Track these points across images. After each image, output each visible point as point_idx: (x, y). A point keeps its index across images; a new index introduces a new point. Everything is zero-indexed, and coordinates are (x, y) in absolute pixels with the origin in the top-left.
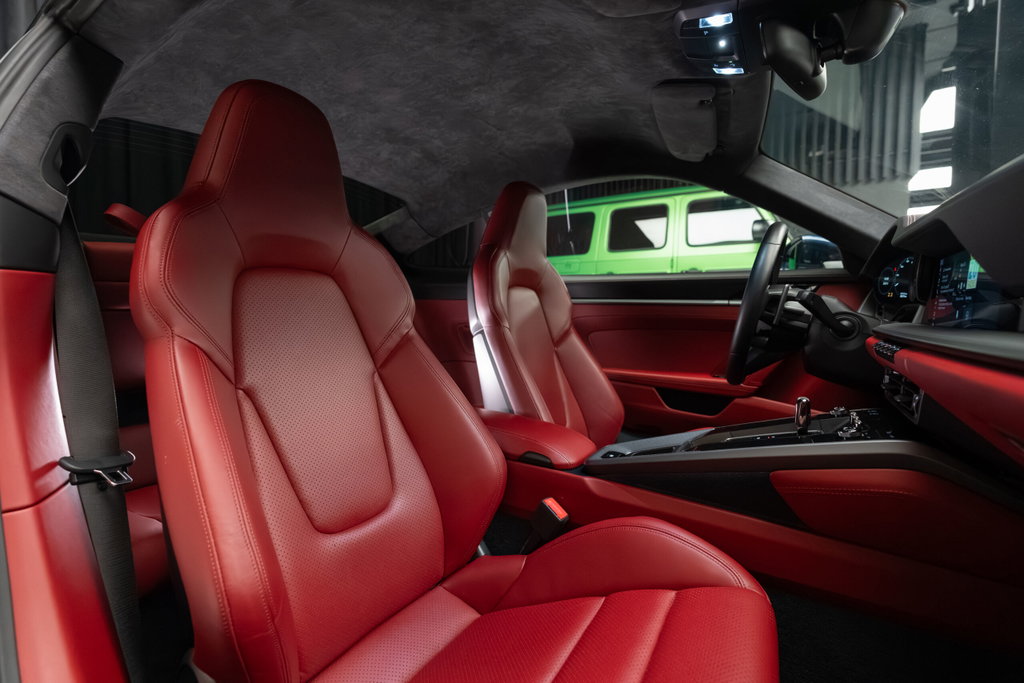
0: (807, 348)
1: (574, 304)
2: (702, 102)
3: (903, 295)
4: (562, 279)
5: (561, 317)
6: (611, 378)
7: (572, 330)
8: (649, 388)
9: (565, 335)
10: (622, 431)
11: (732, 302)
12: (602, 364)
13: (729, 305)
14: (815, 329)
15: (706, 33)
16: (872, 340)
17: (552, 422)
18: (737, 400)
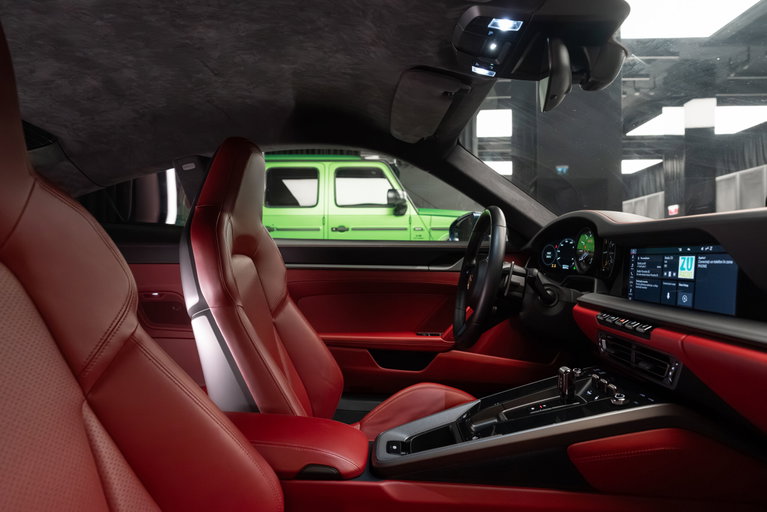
0: (521, 314)
1: (288, 269)
2: (446, 93)
3: (565, 267)
4: (275, 243)
5: (277, 284)
6: (328, 343)
7: (288, 298)
8: (362, 350)
9: (282, 304)
10: (342, 397)
11: (431, 268)
12: (318, 331)
13: (429, 270)
14: (527, 298)
15: (491, 33)
16: (577, 307)
17: (306, 416)
18: (440, 355)
